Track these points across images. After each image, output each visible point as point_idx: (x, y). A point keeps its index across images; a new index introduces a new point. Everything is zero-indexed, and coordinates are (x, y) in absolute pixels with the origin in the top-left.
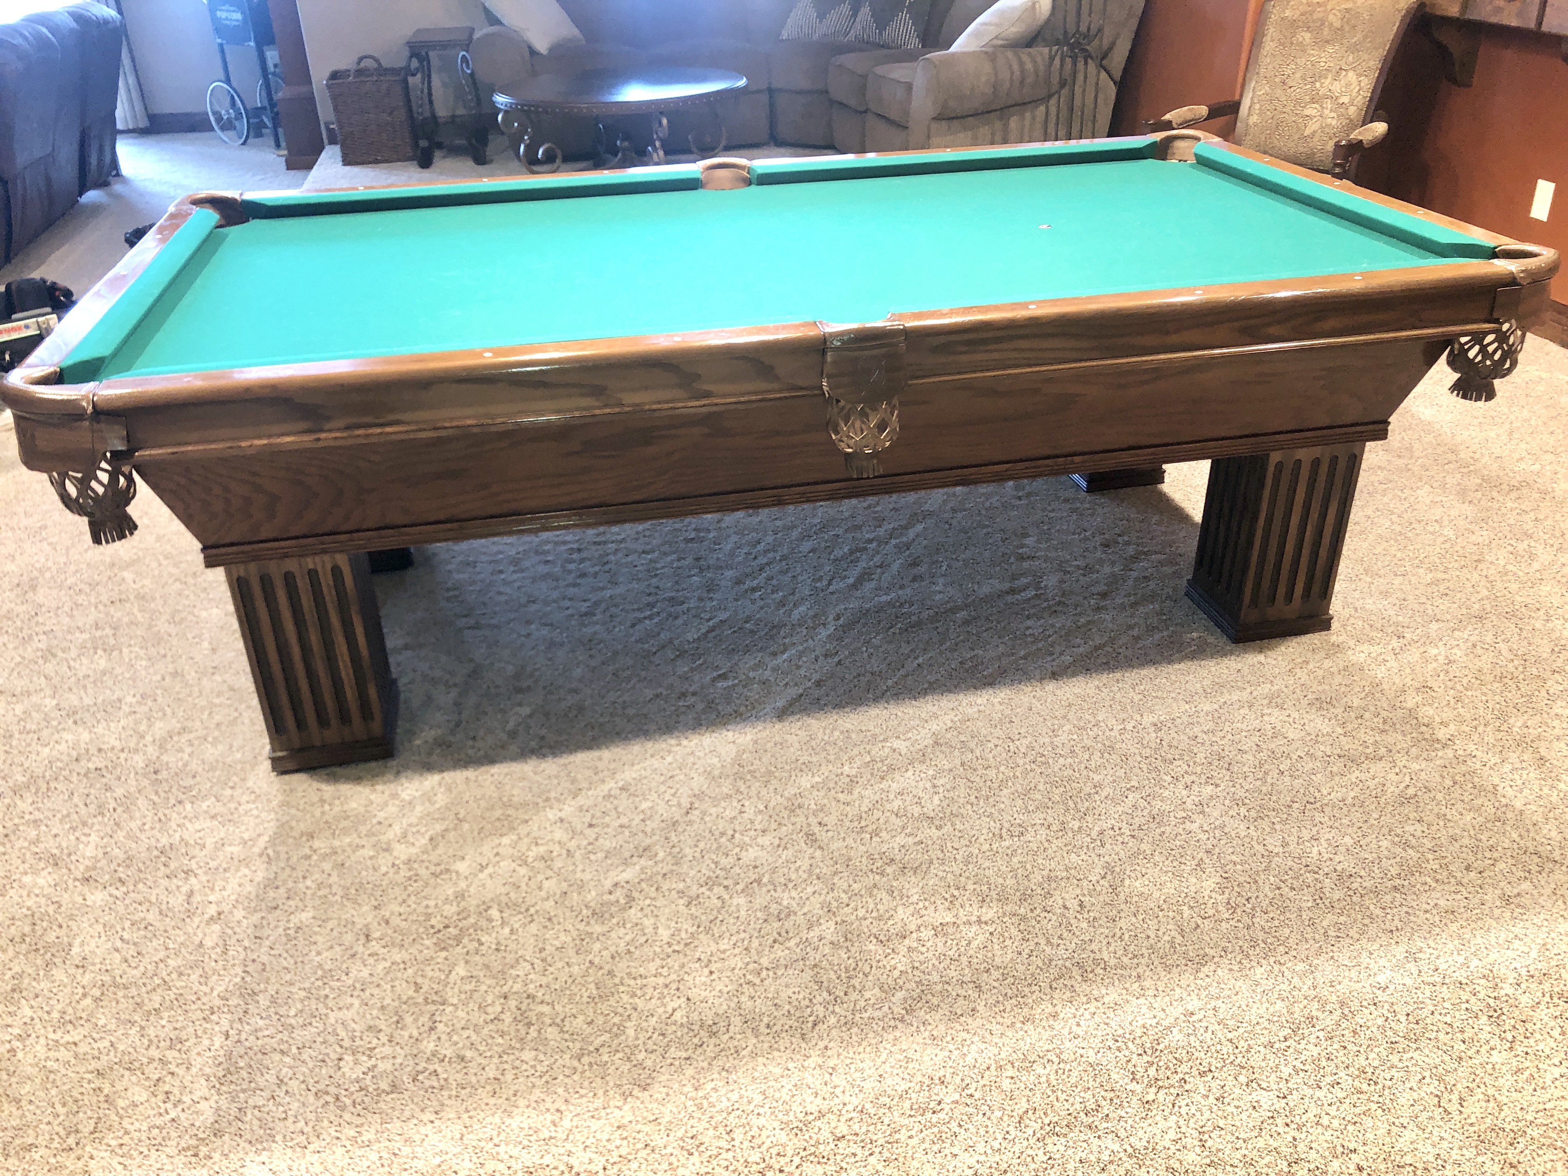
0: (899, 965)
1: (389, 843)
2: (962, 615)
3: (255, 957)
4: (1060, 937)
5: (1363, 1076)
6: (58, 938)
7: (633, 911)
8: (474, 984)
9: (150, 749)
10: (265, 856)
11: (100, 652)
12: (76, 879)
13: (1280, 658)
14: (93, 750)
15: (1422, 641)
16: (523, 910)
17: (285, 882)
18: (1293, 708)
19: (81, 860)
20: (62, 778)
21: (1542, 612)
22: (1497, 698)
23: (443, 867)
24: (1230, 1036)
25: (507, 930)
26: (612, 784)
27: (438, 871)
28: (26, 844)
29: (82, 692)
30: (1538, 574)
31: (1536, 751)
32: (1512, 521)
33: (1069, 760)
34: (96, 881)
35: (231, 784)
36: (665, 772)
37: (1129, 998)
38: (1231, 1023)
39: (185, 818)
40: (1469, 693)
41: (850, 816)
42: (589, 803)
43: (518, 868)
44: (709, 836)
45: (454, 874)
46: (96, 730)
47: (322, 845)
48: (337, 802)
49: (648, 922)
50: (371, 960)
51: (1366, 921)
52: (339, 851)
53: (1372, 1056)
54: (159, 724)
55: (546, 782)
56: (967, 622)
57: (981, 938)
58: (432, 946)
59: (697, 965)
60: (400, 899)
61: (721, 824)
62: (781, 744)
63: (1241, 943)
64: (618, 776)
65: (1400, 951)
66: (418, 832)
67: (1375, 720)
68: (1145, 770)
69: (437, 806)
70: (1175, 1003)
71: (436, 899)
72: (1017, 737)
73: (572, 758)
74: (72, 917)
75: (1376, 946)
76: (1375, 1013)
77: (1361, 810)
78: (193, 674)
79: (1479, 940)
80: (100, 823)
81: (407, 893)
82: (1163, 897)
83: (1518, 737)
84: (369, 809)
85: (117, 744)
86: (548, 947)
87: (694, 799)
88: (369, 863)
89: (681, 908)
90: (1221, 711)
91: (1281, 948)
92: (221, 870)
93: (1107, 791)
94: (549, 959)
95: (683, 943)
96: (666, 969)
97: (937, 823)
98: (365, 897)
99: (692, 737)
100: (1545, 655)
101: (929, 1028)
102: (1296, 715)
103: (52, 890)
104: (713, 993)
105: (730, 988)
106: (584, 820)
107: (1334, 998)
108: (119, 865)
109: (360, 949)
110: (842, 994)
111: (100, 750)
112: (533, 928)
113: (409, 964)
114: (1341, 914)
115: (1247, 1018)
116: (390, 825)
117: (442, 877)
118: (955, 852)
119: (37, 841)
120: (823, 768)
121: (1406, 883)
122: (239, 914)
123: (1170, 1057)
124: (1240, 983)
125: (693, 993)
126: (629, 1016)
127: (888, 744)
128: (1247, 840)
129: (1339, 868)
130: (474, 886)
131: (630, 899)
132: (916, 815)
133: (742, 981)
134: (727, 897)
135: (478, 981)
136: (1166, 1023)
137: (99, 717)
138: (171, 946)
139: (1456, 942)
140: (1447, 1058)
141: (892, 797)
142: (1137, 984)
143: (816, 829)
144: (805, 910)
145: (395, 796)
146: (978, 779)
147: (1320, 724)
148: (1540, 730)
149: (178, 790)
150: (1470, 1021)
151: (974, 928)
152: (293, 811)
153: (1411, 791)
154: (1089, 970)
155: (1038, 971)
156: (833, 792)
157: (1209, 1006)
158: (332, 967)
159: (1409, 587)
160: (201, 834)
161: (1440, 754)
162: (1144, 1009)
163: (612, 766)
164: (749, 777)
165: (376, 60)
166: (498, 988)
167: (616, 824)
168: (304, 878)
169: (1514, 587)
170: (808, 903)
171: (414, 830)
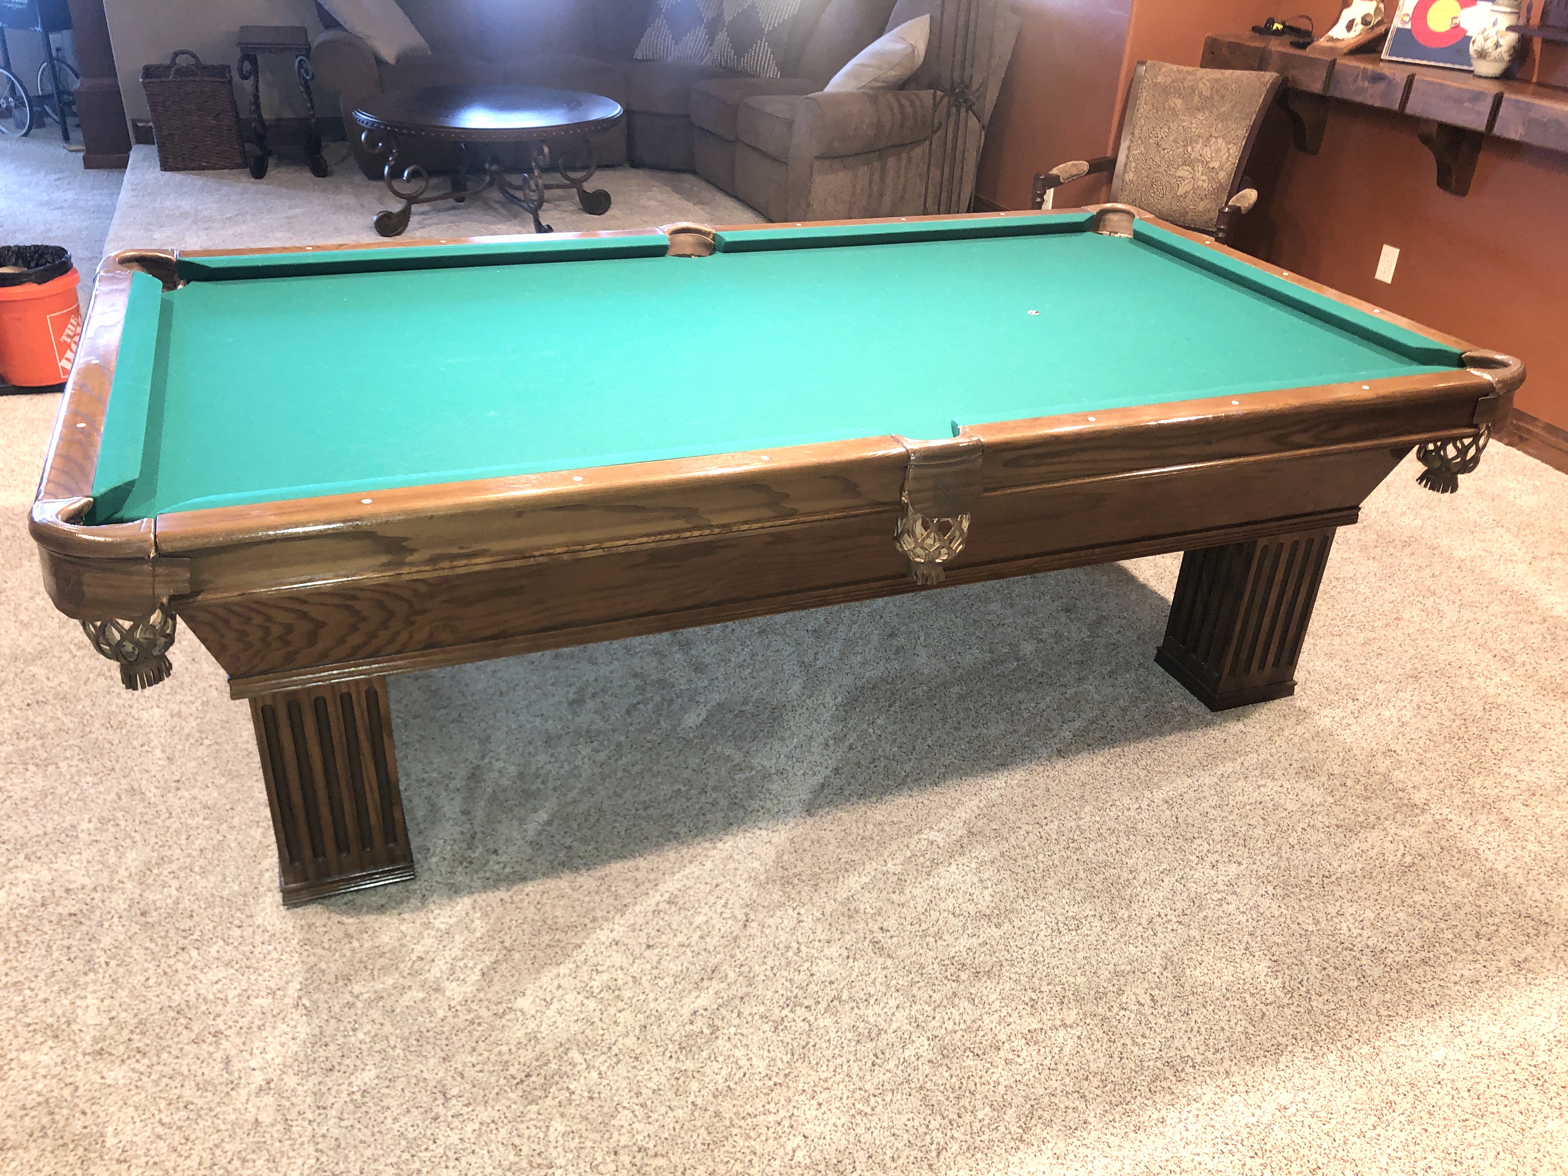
0: (1001, 1080)
1: (437, 980)
2: (955, 689)
3: (324, 1131)
4: (1143, 1036)
5: (1449, 1157)
6: (85, 1127)
7: (720, 1042)
8: (577, 1140)
9: (129, 885)
10: (301, 1007)
11: (32, 768)
12: (85, 1054)
13: (1258, 726)
14: (60, 892)
15: (1374, 704)
16: (605, 1050)
17: (334, 1038)
18: (1282, 777)
19: (85, 1029)
20: (31, 929)
21: (1464, 670)
22: (1452, 759)
23: (504, 1005)
24: (1326, 1129)
25: (594, 1075)
26: (658, 898)
27: (501, 1011)
28: (12, 1014)
29: (24, 819)
30: (1450, 631)
31: (1500, 813)
32: (1413, 577)
33: (1100, 845)
34: (111, 1054)
35: (237, 922)
36: (709, 881)
37: (1225, 1096)
38: (1323, 1114)
39: (194, 967)
40: (1428, 755)
41: (909, 919)
42: (640, 920)
43: (585, 1001)
44: (774, 951)
45: (519, 1014)
46: (56, 866)
47: (364, 990)
48: (365, 936)
49: (739, 1053)
50: (456, 1123)
51: (1409, 997)
52: (384, 994)
53: (1451, 1136)
54: (131, 855)
55: (587, 899)
56: (961, 698)
57: (1070, 1043)
58: (519, 1100)
59: (803, 1097)
60: (468, 1048)
61: (783, 937)
62: (819, 842)
63: (1307, 1029)
64: (662, 887)
65: (1444, 1025)
66: (466, 966)
67: (1358, 787)
68: (1171, 850)
69: (478, 935)
70: (1266, 1098)
71: (508, 1044)
72: (1045, 821)
73: (607, 870)
74: (93, 1101)
75: (1424, 1023)
76: (1442, 1092)
77: (1371, 881)
78: (153, 789)
79: (1507, 1009)
80: (95, 982)
81: (474, 1039)
82: (1224, 986)
83: (1481, 799)
84: (404, 941)
85: (86, 881)
86: (644, 1091)
87: (747, 910)
88: (422, 1007)
89: (769, 1034)
90: (1221, 784)
91: (1344, 1032)
92: (255, 1029)
93: (1143, 876)
94: (649, 1103)
95: (782, 1074)
96: (772, 1105)
97: (995, 920)
98: (429, 1047)
99: (726, 838)
100: (1480, 714)
101: (1050, 1146)
102: (1287, 785)
103: (59, 1069)
104: (828, 1127)
105: (843, 1120)
106: (640, 940)
107: (1403, 1081)
108: (132, 1032)
109: (441, 1110)
110: (955, 1117)
111: (68, 891)
112: (621, 1069)
113: (500, 1124)
114: (1385, 992)
115: (1335, 1108)
116: (433, 961)
117: (507, 1017)
118: (1021, 951)
119: (23, 1009)
120: (868, 866)
121: (1431, 955)
122: (291, 1081)
123: (1280, 1157)
124: (1318, 1072)
125: (808, 1129)
126: (750, 1161)
127: (923, 836)
128: (1283, 919)
129: (1370, 943)
130: (544, 1026)
131: (715, 1029)
132: (973, 913)
133: (852, 1112)
134: (812, 1019)
135: (581, 1136)
136: (1265, 1120)
137: (55, 849)
138: (222, 1127)
139: (1489, 1012)
140: (1511, 1131)
141: (943, 894)
142: (1227, 1081)
143: (880, 936)
144: (894, 1026)
145: (427, 925)
146: (1020, 870)
147: (1313, 794)
148: (1497, 790)
149: (176, 933)
150: (1521, 1091)
151: (1062, 1033)
152: (319, 951)
153: (1408, 859)
154: (1180, 1069)
155: (1133, 1074)
156: (885, 893)
157: (1298, 1099)
158: (416, 1134)
159: (1347, 648)
160: (219, 986)
161: (1422, 819)
162: (1241, 1108)
163: (652, 876)
164: (796, 881)
165: (193, 55)
166: (605, 1144)
167: (675, 942)
168: (354, 1030)
169: (1435, 644)
170: (894, 1019)
171: (461, 964)
